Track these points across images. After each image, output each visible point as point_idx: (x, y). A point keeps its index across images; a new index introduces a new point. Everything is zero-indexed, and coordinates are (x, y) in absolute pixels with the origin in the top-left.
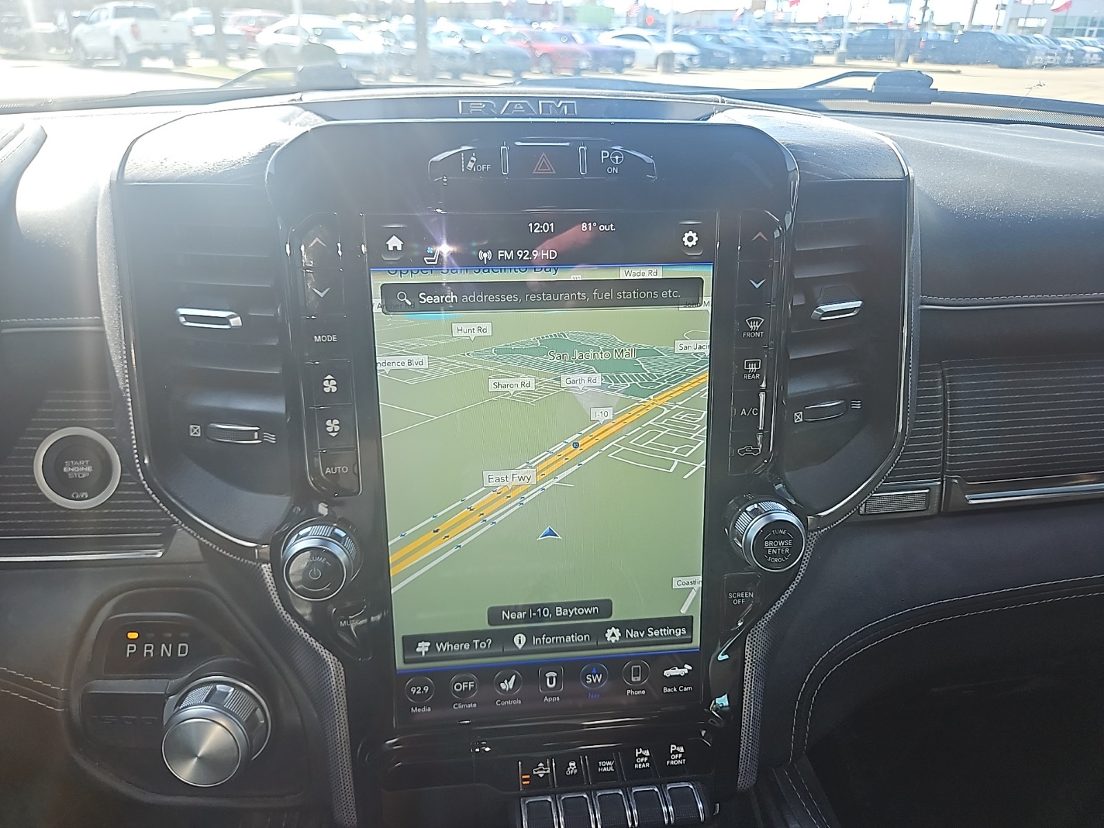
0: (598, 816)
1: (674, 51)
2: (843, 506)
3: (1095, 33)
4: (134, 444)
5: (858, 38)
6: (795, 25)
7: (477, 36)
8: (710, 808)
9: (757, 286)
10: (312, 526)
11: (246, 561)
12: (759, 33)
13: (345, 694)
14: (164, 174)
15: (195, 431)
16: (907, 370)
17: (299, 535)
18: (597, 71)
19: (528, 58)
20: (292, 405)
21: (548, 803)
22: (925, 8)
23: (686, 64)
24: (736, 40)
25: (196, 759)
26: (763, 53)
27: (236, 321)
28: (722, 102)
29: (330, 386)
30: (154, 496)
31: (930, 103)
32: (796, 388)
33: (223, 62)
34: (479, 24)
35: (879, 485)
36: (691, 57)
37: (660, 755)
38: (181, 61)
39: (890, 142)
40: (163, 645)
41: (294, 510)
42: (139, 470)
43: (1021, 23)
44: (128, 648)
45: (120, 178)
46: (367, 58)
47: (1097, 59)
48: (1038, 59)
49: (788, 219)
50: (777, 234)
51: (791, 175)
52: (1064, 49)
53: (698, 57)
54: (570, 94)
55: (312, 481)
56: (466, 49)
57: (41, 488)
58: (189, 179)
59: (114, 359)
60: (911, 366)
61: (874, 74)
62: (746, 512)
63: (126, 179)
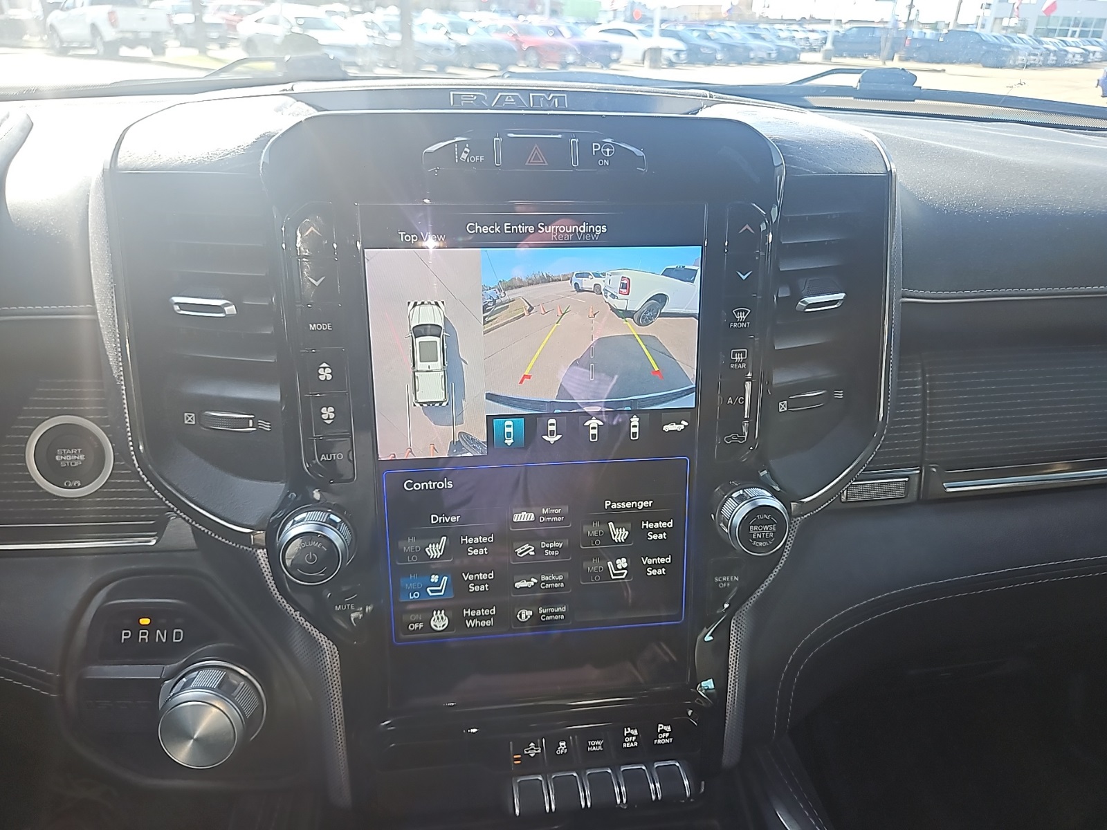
0: (588, 793)
1: (661, 47)
2: (825, 492)
3: (1077, 34)
4: (128, 432)
5: (844, 35)
6: (782, 21)
7: (463, 29)
8: (695, 785)
9: (744, 278)
10: (307, 512)
11: (241, 547)
12: (746, 29)
13: (339, 678)
14: (157, 162)
15: (190, 418)
16: (888, 360)
17: (294, 521)
18: (585, 66)
19: (514, 51)
20: (288, 394)
21: (539, 782)
22: (911, 6)
23: (674, 59)
24: (723, 36)
25: (192, 741)
26: (749, 49)
27: (230, 310)
28: (710, 97)
29: (325, 374)
30: (148, 483)
31: (914, 101)
32: (781, 378)
33: (203, 51)
34: (464, 16)
35: (860, 472)
36: (678, 53)
37: (648, 735)
38: (159, 49)
39: (874, 139)
40: (158, 631)
41: (290, 496)
42: (134, 458)
43: (1005, 22)
44: (123, 635)
45: (113, 166)
46: (351, 50)
47: (1079, 59)
48: (1021, 59)
49: (774, 212)
50: (763, 227)
51: (777, 170)
52: (1047, 49)
53: (685, 52)
54: (560, 87)
55: (307, 468)
56: (451, 41)
57: (33, 476)
58: (183, 167)
59: (108, 347)
60: (891, 357)
61: (859, 72)
62: (732, 498)
63: (120, 167)
